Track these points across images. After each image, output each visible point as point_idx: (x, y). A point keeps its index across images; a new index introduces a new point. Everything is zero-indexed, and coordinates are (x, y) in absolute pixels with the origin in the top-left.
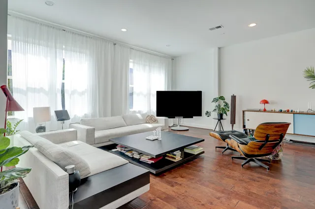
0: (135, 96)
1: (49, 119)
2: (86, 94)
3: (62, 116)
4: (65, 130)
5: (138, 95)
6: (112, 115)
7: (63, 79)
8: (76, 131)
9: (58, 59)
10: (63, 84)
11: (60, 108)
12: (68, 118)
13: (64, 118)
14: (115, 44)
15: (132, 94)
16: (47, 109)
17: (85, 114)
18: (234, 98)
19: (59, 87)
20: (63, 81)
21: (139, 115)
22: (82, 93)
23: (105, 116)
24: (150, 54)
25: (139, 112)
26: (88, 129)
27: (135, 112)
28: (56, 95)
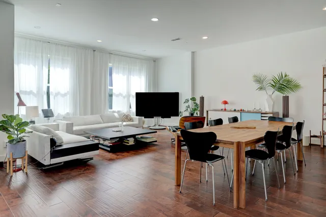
0: (114, 97)
1: (37, 115)
2: (68, 96)
3: (48, 114)
4: (50, 124)
5: (117, 96)
6: (92, 114)
7: (49, 83)
8: (58, 124)
9: (44, 67)
10: (48, 88)
11: (46, 107)
12: (52, 115)
13: (49, 115)
14: (94, 51)
15: (111, 96)
16: (36, 108)
17: (68, 113)
18: (202, 99)
19: (45, 90)
20: (48, 85)
21: (116, 114)
22: (65, 95)
23: (85, 114)
24: (130, 57)
25: (118, 112)
26: (67, 124)
27: (114, 112)
28: (43, 96)
